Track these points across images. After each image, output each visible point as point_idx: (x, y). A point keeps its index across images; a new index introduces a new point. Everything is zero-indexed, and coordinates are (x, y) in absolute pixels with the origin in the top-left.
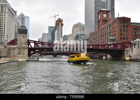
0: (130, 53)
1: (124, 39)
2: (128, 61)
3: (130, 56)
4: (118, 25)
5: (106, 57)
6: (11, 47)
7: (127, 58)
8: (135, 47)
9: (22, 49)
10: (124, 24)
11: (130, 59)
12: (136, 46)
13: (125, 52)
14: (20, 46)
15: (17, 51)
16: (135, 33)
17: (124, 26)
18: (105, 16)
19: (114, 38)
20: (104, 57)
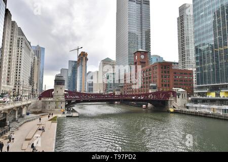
0: (174, 104)
1: (165, 86)
2: (172, 112)
3: (174, 107)
4: (159, 70)
5: (147, 105)
6: (47, 100)
7: (172, 110)
8: (179, 98)
9: (59, 102)
10: (165, 70)
11: (174, 110)
12: (180, 96)
13: (169, 102)
14: (57, 98)
15: (53, 105)
16: (176, 77)
17: (165, 72)
18: (142, 57)
19: (155, 85)
20: (144, 106)
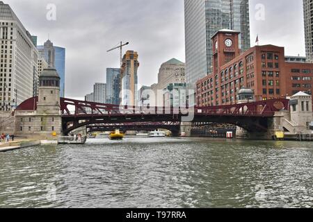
0: (285, 123)
1: (271, 92)
3: (285, 130)
4: (257, 62)
6: (25, 114)
8: (294, 110)
9: (48, 118)
11: (285, 135)
14: (45, 111)
15: (36, 123)
16: (295, 78)
17: (270, 65)
18: (228, 43)
19: (249, 90)
20: (229, 133)
